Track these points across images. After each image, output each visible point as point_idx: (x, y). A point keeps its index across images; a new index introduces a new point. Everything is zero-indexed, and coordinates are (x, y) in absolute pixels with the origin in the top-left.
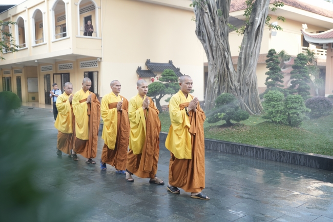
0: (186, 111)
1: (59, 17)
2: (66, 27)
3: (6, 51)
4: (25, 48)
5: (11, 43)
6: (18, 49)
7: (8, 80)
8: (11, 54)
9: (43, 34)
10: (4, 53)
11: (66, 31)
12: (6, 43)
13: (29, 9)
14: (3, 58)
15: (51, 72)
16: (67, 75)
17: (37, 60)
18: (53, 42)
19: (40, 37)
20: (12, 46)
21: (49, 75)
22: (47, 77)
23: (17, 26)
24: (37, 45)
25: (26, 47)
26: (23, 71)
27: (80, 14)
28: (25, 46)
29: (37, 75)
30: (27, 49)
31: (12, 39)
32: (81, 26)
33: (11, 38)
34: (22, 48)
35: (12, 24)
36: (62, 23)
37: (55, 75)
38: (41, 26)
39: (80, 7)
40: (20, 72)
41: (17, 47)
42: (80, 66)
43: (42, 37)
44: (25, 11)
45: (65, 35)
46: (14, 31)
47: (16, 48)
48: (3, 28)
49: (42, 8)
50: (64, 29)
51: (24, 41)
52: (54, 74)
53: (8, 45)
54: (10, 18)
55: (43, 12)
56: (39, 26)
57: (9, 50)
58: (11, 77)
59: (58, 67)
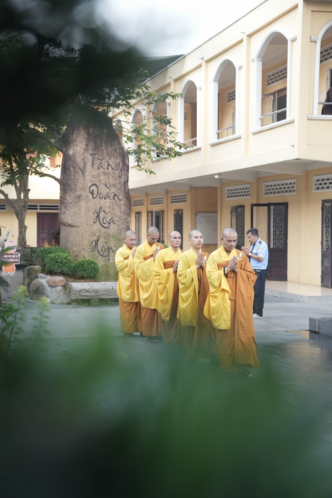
0: (224, 271)
1: (270, 73)
2: (285, 96)
3: (158, 156)
4: (195, 147)
5: (169, 139)
6: (183, 150)
7: (158, 218)
8: (167, 161)
9: (234, 115)
10: (154, 159)
11: (285, 106)
12: (159, 140)
13: (208, 61)
14: (151, 172)
15: (247, 201)
16: (283, 207)
17: (220, 174)
18: (254, 134)
19: (227, 122)
20: (170, 145)
21: (243, 207)
22: (238, 212)
23: (183, 101)
24: (221, 140)
25: (199, 145)
26: (189, 199)
27: (321, 61)
28: (195, 143)
29: (216, 205)
30: (199, 149)
31: (171, 130)
32: (320, 92)
33: (169, 129)
34: (189, 149)
35: (174, 97)
36: (277, 86)
37: (255, 208)
38: (232, 97)
39: (322, 46)
40: (183, 199)
41: (180, 148)
42: (314, 187)
43: (231, 122)
44: (200, 66)
45: (282, 116)
46: (176, 111)
47: (177, 149)
48: (156, 107)
49: (236, 58)
50: (281, 101)
51: (194, 134)
52: (253, 206)
53: (162, 142)
54: (169, 84)
55: (236, 65)
56: (226, 96)
57: (164, 153)
58: (163, 211)
59: (263, 189)
